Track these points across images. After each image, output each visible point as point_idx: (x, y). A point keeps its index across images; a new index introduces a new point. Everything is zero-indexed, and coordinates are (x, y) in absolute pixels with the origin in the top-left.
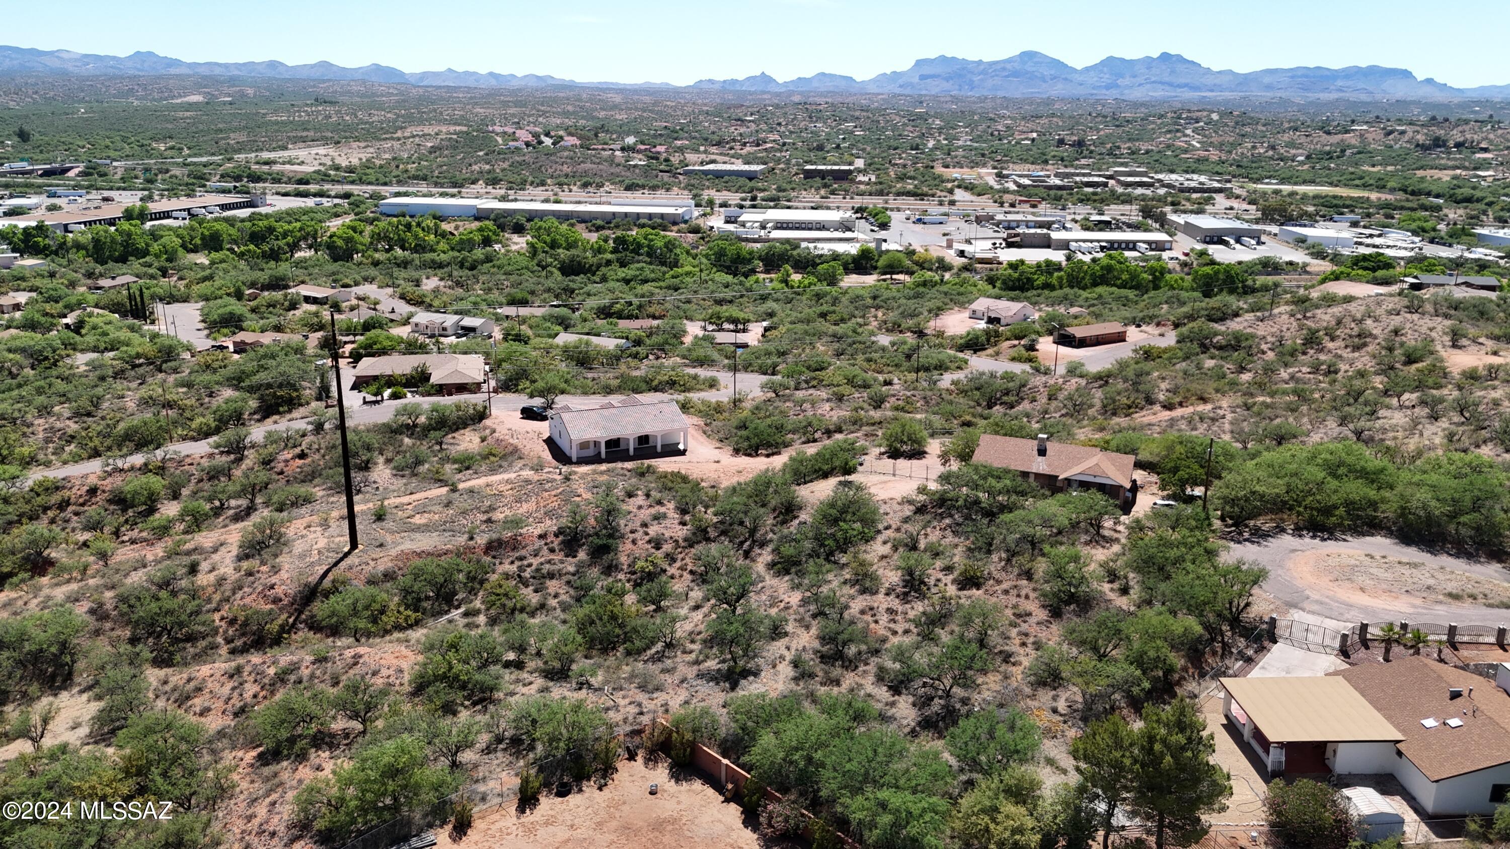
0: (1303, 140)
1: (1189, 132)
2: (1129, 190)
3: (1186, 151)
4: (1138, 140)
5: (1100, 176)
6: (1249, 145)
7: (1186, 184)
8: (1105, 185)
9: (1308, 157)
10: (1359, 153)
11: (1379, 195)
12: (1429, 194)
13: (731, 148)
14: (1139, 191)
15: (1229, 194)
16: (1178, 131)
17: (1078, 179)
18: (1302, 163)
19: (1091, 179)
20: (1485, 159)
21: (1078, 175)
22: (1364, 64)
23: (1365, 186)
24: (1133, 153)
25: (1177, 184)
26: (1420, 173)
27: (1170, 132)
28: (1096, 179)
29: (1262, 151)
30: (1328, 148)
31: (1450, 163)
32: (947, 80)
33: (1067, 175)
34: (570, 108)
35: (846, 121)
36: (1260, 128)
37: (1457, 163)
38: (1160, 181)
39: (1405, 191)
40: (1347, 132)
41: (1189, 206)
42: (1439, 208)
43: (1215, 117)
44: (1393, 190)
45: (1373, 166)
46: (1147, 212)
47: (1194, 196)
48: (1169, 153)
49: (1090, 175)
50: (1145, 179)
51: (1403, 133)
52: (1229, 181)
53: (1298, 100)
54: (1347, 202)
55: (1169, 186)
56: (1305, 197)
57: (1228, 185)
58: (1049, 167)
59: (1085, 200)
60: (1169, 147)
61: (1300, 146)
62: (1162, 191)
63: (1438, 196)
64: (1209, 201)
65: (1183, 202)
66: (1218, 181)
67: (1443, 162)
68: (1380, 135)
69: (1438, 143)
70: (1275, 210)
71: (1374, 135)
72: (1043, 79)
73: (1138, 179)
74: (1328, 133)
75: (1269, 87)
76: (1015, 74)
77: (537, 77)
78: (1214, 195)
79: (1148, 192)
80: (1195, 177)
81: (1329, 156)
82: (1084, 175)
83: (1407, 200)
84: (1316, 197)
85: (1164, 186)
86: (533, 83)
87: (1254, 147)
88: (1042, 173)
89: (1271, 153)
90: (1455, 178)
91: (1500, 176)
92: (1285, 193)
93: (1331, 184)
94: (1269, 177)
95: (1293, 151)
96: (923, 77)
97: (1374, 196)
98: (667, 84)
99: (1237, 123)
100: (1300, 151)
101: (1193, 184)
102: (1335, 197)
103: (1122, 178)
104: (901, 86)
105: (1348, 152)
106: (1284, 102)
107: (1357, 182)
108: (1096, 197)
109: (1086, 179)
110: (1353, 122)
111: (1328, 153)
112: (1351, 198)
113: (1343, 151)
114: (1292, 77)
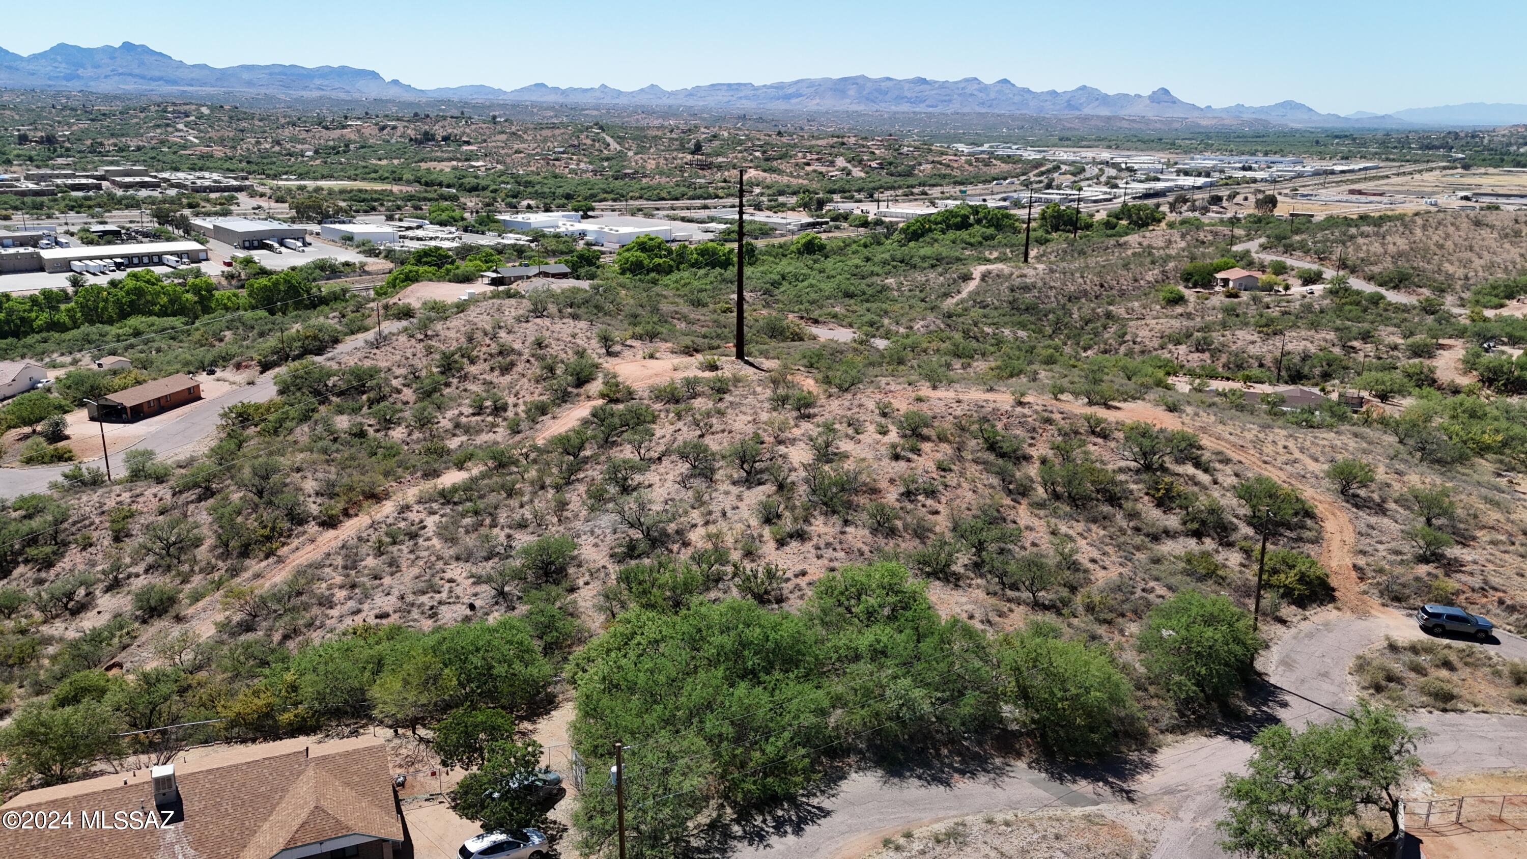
0: (304, 135)
1: (181, 126)
2: (131, 192)
3: (185, 147)
4: (123, 135)
5: (87, 177)
6: (253, 141)
7: (199, 182)
8: (99, 187)
9: (316, 152)
10: (363, 147)
11: (400, 188)
12: (440, 185)
14: (144, 193)
15: (253, 194)
16: (168, 125)
17: (59, 181)
18: (311, 158)
19: (77, 181)
20: (472, 151)
21: (58, 176)
23: (382, 179)
24: (121, 150)
25: (188, 183)
26: (424, 165)
27: (158, 126)
28: (84, 181)
29: (268, 146)
30: (331, 143)
31: (445, 155)
33: (43, 178)
36: (257, 123)
37: (451, 155)
38: (166, 180)
39: (419, 182)
40: (344, 127)
41: (209, 207)
42: (454, 198)
43: (205, 111)
44: (409, 183)
45: (380, 159)
46: (162, 217)
47: (213, 196)
48: (165, 149)
49: (74, 176)
50: (147, 179)
51: (394, 128)
52: (247, 179)
53: (283, 97)
54: (375, 196)
55: (178, 186)
56: (331, 192)
57: (247, 183)
58: (14, 168)
59: (76, 207)
60: (162, 142)
61: (303, 142)
62: (173, 192)
63: (449, 186)
64: (231, 200)
65: (203, 204)
66: (235, 178)
67: (439, 154)
68: (375, 131)
69: (428, 137)
70: (309, 207)
71: (370, 130)
73: (138, 179)
74: (327, 128)
75: (250, 83)
78: (236, 194)
79: (156, 194)
80: (207, 175)
81: (335, 151)
82: (66, 176)
83: (426, 191)
84: (342, 192)
85: (172, 186)
87: (258, 143)
88: (6, 176)
89: (277, 148)
90: (455, 168)
91: (489, 166)
92: (310, 189)
93: (349, 178)
94: (286, 173)
95: (300, 147)
97: (396, 189)
99: (231, 118)
100: (306, 146)
101: (207, 183)
102: (360, 191)
103: (118, 179)
105: (352, 147)
106: (269, 98)
107: (373, 175)
109: (69, 182)
110: (346, 118)
111: (334, 148)
112: (376, 192)
113: (347, 146)
114: (270, 74)
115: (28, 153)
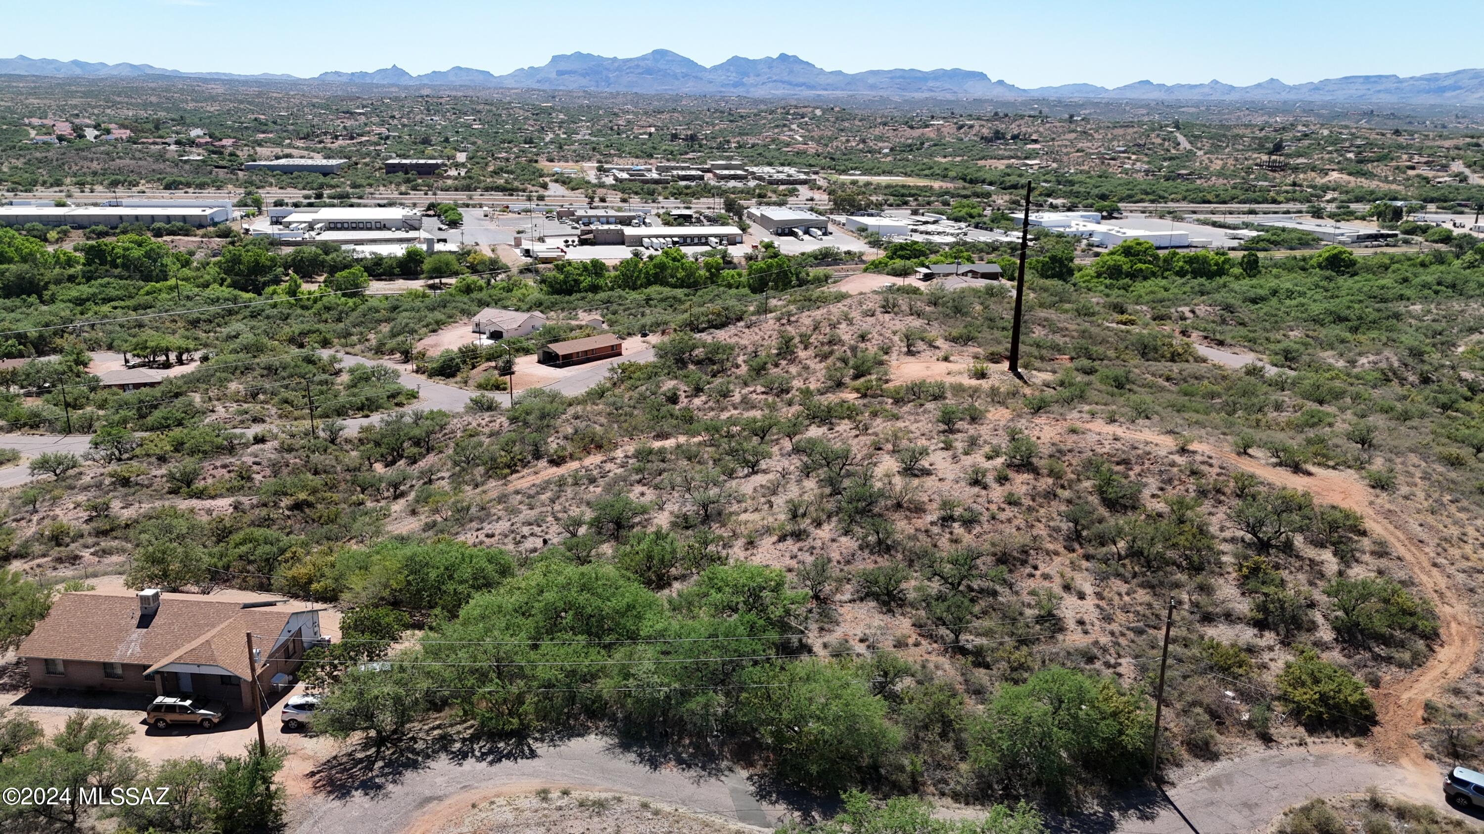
0: (891, 134)
1: (794, 127)
2: (723, 183)
3: (788, 145)
4: (747, 134)
5: (698, 169)
6: (844, 139)
7: (775, 176)
8: (701, 178)
9: (892, 150)
10: (935, 145)
11: (942, 184)
12: (983, 182)
13: (320, 142)
14: (732, 184)
15: (813, 186)
16: (785, 125)
17: (675, 172)
18: (886, 155)
19: (688, 173)
20: (1034, 150)
21: (677, 168)
22: (948, 68)
23: (932, 176)
24: (740, 147)
25: (767, 177)
26: (981, 163)
27: (777, 126)
28: (693, 173)
29: (854, 144)
30: (910, 141)
31: (1007, 154)
32: (584, 75)
33: (668, 169)
34: (154, 99)
35: (465, 114)
36: (857, 123)
37: (1012, 153)
38: (753, 173)
39: (965, 180)
40: (927, 126)
41: (774, 198)
42: (988, 195)
43: (818, 112)
44: (953, 179)
45: (945, 157)
46: (730, 206)
47: (782, 187)
48: (773, 147)
49: (689, 168)
50: (739, 172)
51: (971, 127)
52: (816, 173)
53: (897, 99)
54: (913, 192)
55: (760, 178)
56: (878, 188)
57: (814, 177)
58: (652, 161)
59: (677, 194)
60: (773, 141)
61: (888, 140)
62: (752, 184)
63: (991, 184)
64: (793, 193)
65: (769, 194)
66: (805, 173)
67: (1000, 152)
68: (952, 129)
69: (998, 136)
70: (845, 200)
71: (949, 129)
72: (675, 77)
73: (732, 172)
74: (912, 127)
75: (873, 87)
76: (649, 71)
77: (131, 66)
78: (798, 187)
79: (739, 185)
80: (786, 169)
81: (910, 148)
82: (683, 169)
83: (964, 188)
84: (888, 187)
85: (755, 178)
86: (125, 73)
87: (848, 141)
88: (642, 167)
89: (861, 146)
90: (1009, 166)
91: (1044, 164)
92: (861, 184)
93: (906, 174)
94: (855, 169)
95: (880, 144)
96: (560, 73)
97: (937, 185)
98: (289, 76)
99: (837, 119)
100: (886, 144)
101: (782, 176)
102: (903, 186)
103: (718, 172)
104: (539, 82)
105: (926, 145)
106: (884, 101)
107: (927, 172)
108: (689, 191)
109: (684, 173)
110: (933, 117)
111: (910, 146)
112: (917, 187)
113: (922, 144)
114: (891, 78)
115: (671, 148)
